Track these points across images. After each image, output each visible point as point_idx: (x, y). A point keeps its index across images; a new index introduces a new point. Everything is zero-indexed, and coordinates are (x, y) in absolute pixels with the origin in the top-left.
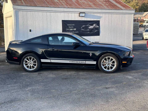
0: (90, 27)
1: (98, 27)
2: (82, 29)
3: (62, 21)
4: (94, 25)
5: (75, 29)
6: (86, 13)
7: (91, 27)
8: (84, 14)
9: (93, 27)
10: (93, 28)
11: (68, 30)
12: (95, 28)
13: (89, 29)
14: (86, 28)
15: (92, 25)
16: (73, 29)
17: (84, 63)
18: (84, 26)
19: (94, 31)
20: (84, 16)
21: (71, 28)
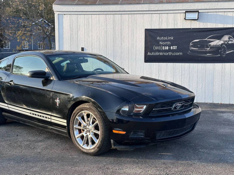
0: (212, 44)
2: (192, 46)
3: (146, 30)
4: (226, 38)
5: (175, 47)
7: (217, 43)
8: (196, 13)
9: (222, 42)
10: (222, 44)
11: (157, 48)
12: (226, 45)
13: (211, 48)
14: (204, 45)
15: (219, 38)
16: (169, 46)
17: (49, 120)
18: (198, 40)
19: (225, 51)
20: (197, 18)
21: (164, 45)
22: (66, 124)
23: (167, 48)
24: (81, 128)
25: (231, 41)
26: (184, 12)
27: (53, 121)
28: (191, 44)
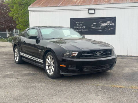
0: (102, 25)
1: (114, 24)
2: (92, 26)
4: (109, 22)
5: (84, 27)
6: (95, 9)
7: (104, 24)
8: (94, 10)
9: (106, 24)
10: (107, 25)
11: (76, 27)
12: (109, 26)
13: (102, 27)
14: (99, 25)
15: (105, 22)
16: (82, 26)
17: (37, 60)
18: (95, 23)
19: (108, 29)
20: (94, 13)
21: (79, 26)
22: (43, 62)
23: (81, 27)
24: (49, 65)
25: (111, 24)
26: (88, 9)
27: (38, 61)
28: (92, 25)
